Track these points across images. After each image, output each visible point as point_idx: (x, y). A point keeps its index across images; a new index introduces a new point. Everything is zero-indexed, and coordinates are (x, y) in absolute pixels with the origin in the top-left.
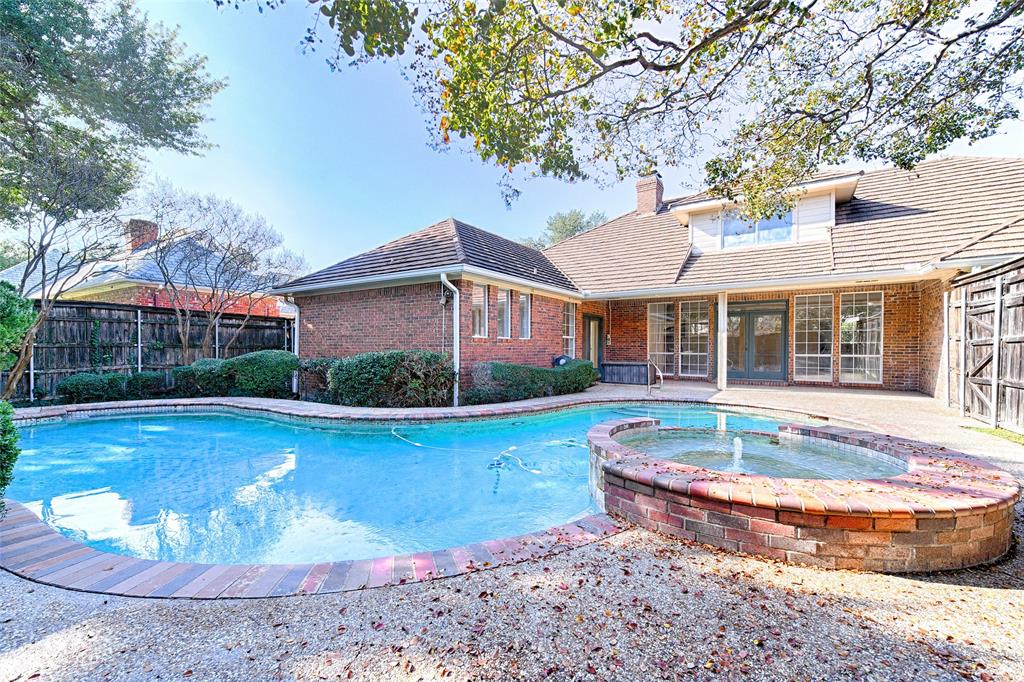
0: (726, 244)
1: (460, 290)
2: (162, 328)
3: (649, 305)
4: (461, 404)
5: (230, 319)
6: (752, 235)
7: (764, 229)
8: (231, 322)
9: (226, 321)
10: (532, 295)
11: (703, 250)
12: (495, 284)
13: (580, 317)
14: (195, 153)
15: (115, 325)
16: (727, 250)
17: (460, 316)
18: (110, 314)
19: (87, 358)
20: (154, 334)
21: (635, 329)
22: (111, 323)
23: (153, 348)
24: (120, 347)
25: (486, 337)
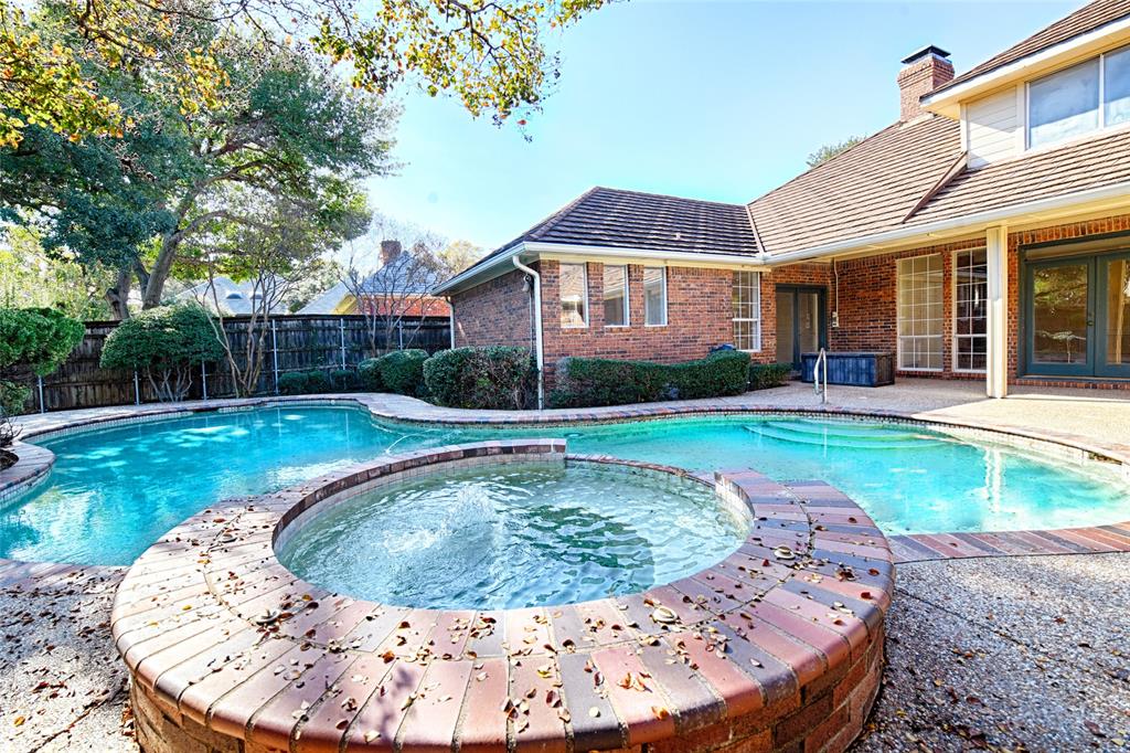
0: (1034, 140)
1: (539, 272)
2: (359, 333)
3: (897, 261)
4: (546, 407)
5: (412, 321)
6: (1092, 114)
7: (1113, 100)
8: (412, 324)
9: (409, 324)
10: (667, 268)
11: (989, 159)
12: (596, 260)
13: (770, 290)
14: (393, 175)
15: (327, 332)
16: (1033, 151)
17: (542, 303)
18: (323, 324)
19: (310, 359)
20: (353, 338)
21: (876, 301)
22: (324, 331)
23: (353, 350)
24: (330, 349)
25: (587, 326)
